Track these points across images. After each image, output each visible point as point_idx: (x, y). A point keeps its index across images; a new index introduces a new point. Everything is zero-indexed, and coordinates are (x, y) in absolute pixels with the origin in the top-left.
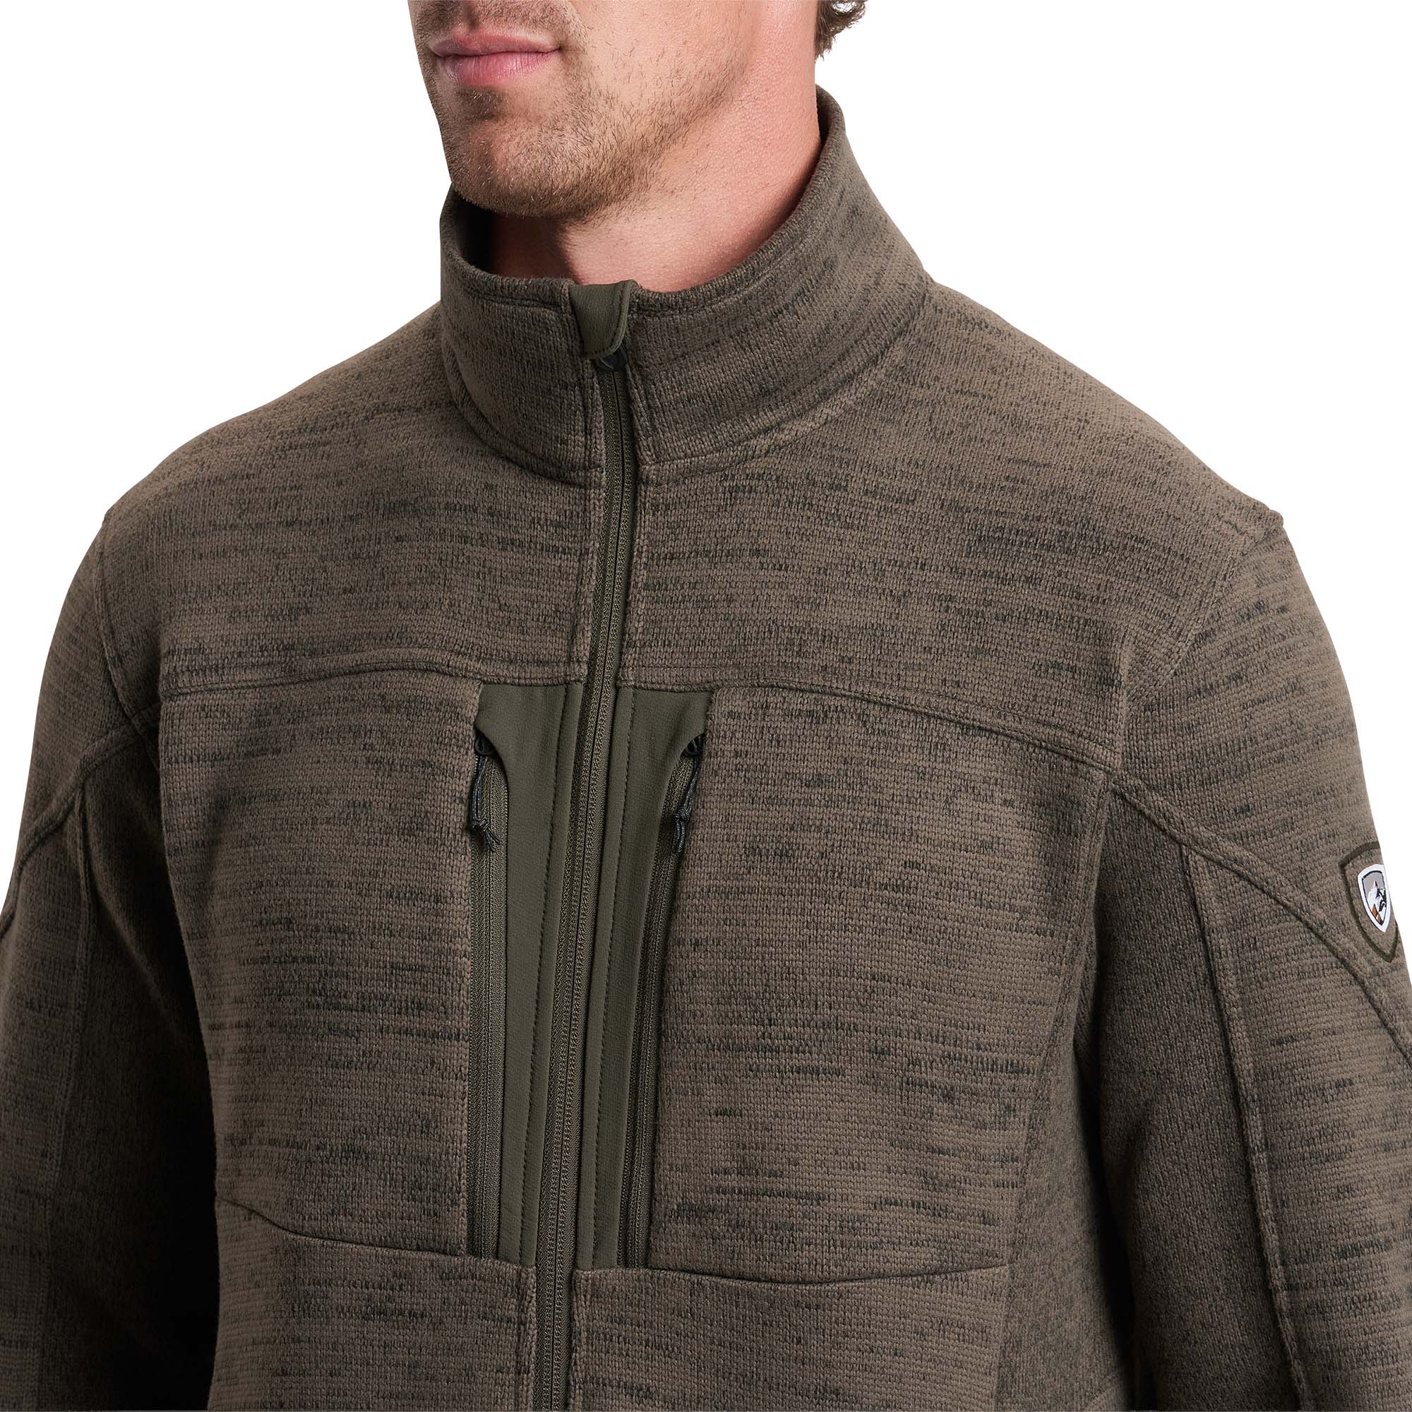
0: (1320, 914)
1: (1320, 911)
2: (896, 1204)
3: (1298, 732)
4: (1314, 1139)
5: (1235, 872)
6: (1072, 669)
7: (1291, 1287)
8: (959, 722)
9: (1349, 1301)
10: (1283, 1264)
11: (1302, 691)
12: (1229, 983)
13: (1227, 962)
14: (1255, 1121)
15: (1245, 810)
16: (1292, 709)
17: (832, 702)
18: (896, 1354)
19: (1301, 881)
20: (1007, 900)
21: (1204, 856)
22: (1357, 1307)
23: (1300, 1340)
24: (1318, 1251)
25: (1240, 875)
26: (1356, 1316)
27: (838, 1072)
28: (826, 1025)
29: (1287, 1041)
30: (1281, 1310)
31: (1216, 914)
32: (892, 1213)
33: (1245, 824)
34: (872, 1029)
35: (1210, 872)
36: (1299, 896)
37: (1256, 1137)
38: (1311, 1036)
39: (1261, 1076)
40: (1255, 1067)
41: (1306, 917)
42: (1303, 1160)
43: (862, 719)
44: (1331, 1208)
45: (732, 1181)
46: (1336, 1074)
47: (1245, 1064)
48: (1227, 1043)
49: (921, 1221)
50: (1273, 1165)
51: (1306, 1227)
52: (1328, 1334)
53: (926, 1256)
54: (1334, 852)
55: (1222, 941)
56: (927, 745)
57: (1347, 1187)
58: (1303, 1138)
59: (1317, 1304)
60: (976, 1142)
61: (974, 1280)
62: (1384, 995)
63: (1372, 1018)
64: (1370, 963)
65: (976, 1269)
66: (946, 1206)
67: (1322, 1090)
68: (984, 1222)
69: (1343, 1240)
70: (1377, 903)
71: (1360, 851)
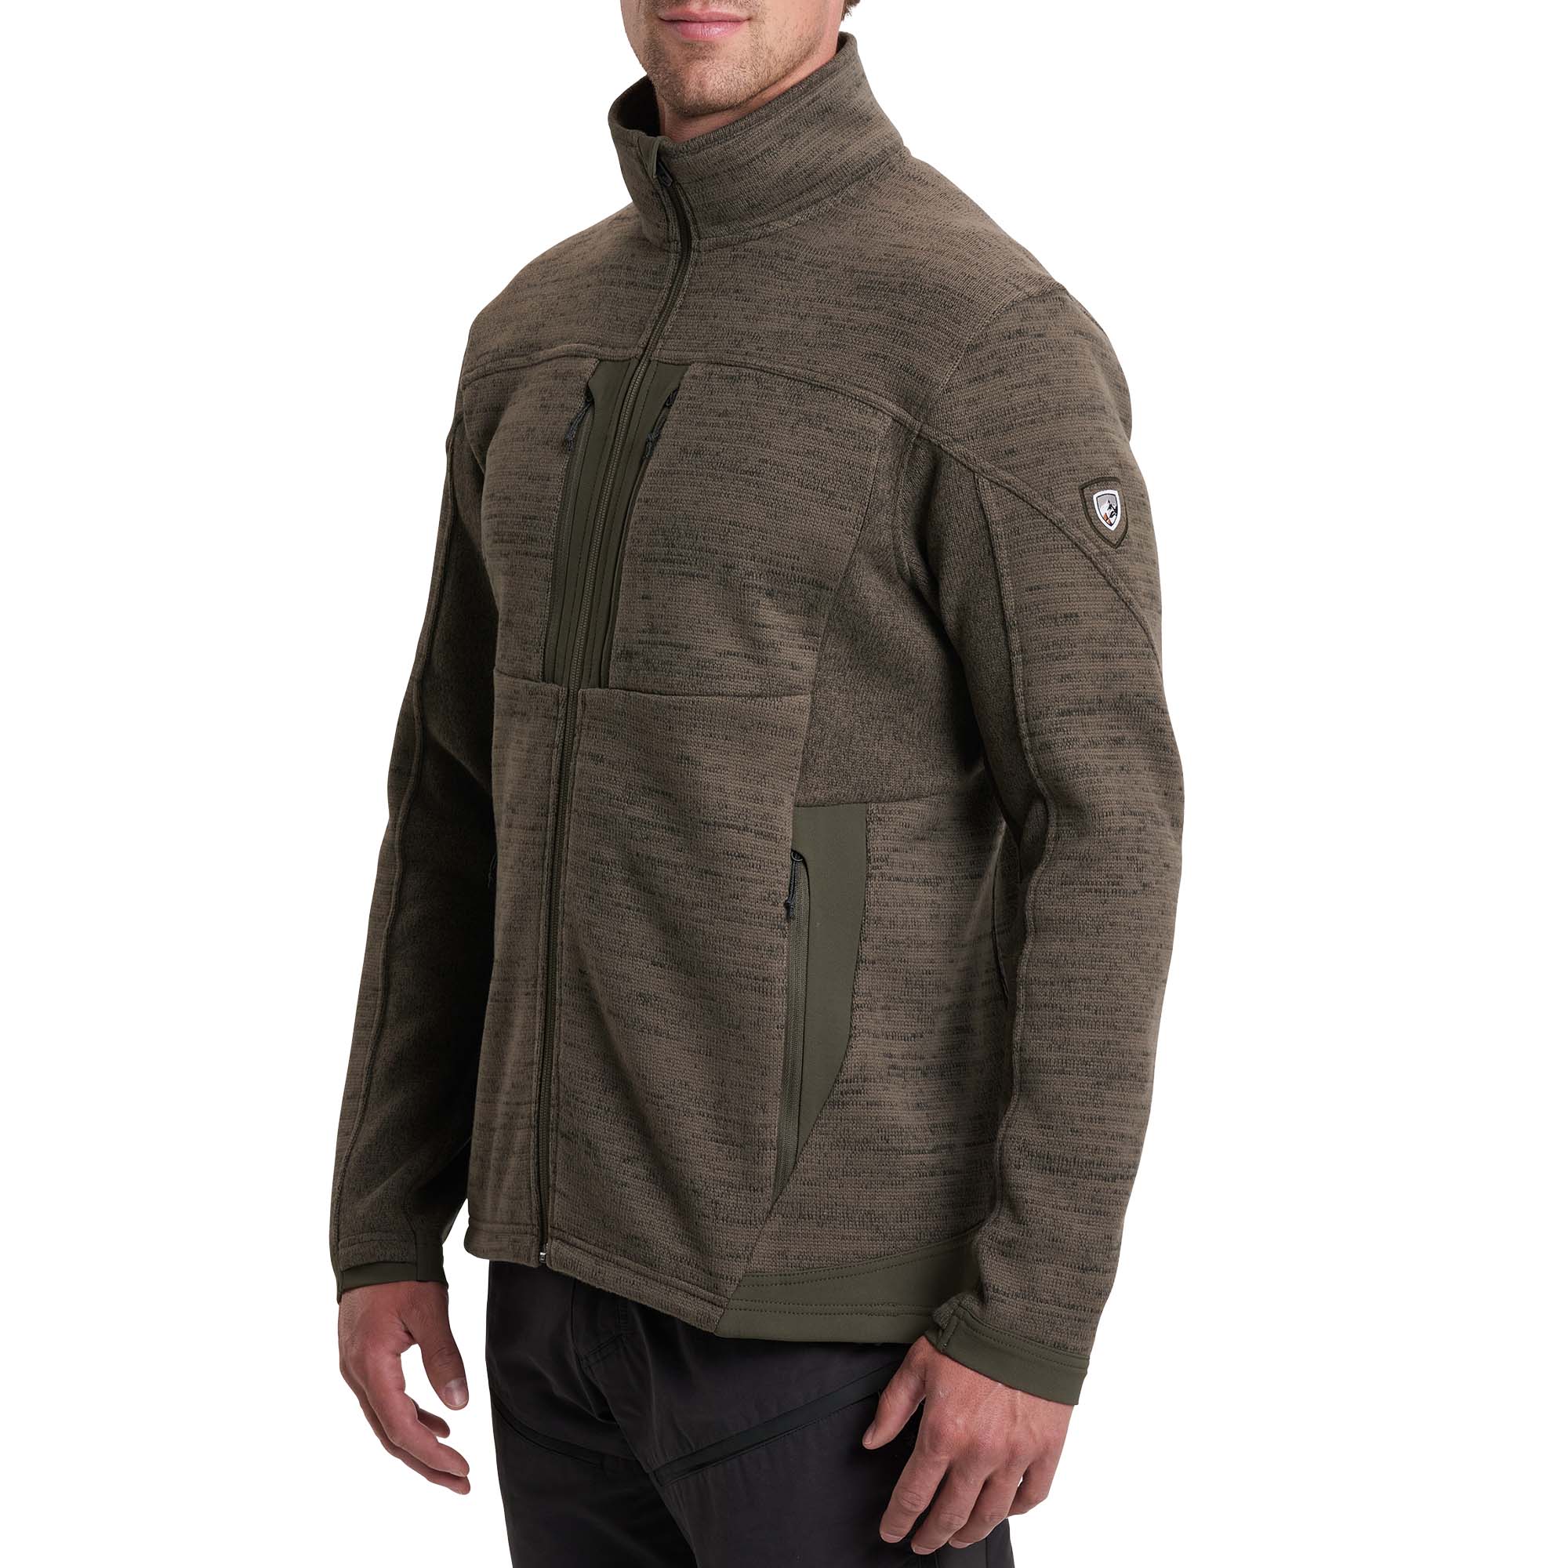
0: (1060, 515)
1: (1060, 513)
2: (734, 655)
3: (1045, 407)
5: (1006, 488)
6: (885, 357)
7: (1031, 735)
8: (810, 384)
10: (1027, 721)
11: (1048, 383)
12: (1003, 554)
13: (1001, 542)
14: (1014, 636)
15: (1012, 452)
16: (1040, 393)
17: (745, 371)
18: (726, 739)
19: (1049, 495)
20: (820, 486)
21: (987, 479)
23: (1038, 766)
24: (1047, 712)
25: (1010, 491)
27: (705, 577)
28: (700, 549)
29: (1035, 589)
30: (1026, 749)
31: (995, 514)
32: (731, 660)
33: (1013, 460)
34: (726, 553)
35: (992, 488)
36: (1046, 504)
37: (1015, 646)
38: (1050, 586)
39: (1019, 609)
40: (1016, 604)
41: (1050, 517)
42: (1043, 659)
43: (758, 380)
45: (645, 637)
46: (1066, 610)
47: (1010, 603)
48: (1000, 591)
49: (749, 666)
50: (1025, 662)
53: (749, 687)
54: (1074, 480)
55: (998, 530)
56: (789, 395)
58: (1043, 646)
60: (787, 622)
61: (786, 701)
62: (1109, 567)
63: (1099, 579)
64: (1098, 547)
65: (787, 695)
66: (767, 658)
67: (1055, 619)
68: (793, 669)
69: (1063, 706)
70: (1108, 513)
71: (1097, 481)
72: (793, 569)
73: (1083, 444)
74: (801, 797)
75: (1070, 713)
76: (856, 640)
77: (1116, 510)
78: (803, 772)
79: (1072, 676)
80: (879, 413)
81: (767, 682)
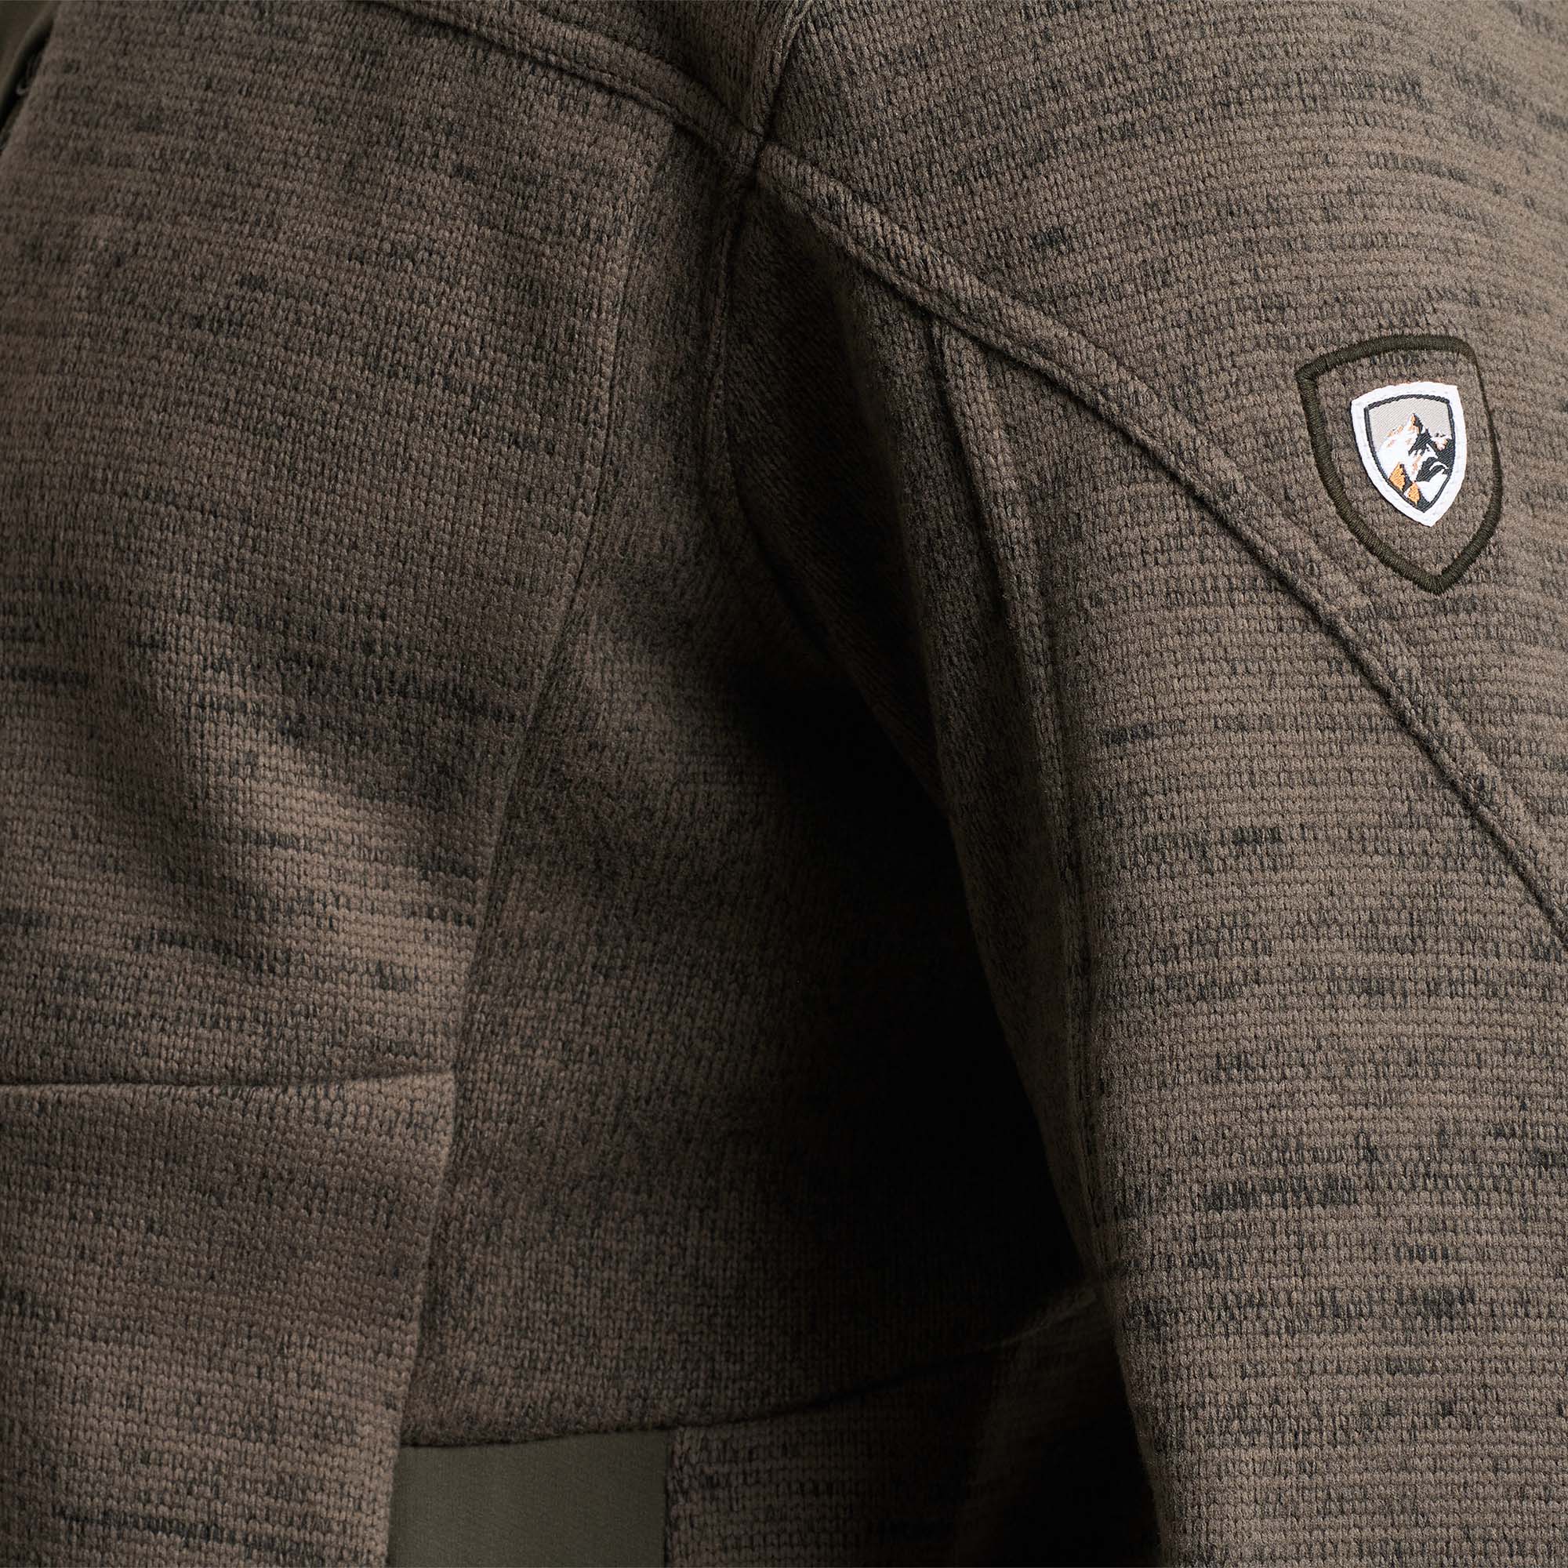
0: (1224, 467)
1: (1225, 463)
4: (1177, 950)
5: (1037, 373)
9: (1217, 1301)
12: (1030, 613)
13: (1024, 569)
21: (971, 338)
22: (1232, 1317)
24: (1163, 1189)
26: (1227, 1335)
29: (1133, 736)
31: (1001, 466)
35: (988, 373)
38: (1187, 728)
39: (1080, 811)
40: (1069, 794)
41: (1187, 474)
42: (1152, 993)
44: (1201, 1101)
46: (1240, 815)
49: (229, 979)
51: (1144, 1138)
52: (1164, 1371)
54: (1282, 343)
55: (1013, 524)
57: (1238, 1058)
58: (1154, 943)
59: (1147, 1308)
60: (361, 827)
61: (362, 1097)
62: (1406, 662)
63: (1365, 707)
64: (1365, 588)
65: (366, 1077)
66: (288, 951)
67: (1203, 846)
68: (383, 987)
69: (1218, 1171)
70: (1414, 464)
71: (1371, 349)
72: (368, 648)
73: (1318, 214)
74: (425, 1412)
75: (1244, 1197)
76: (614, 875)
77: (1447, 455)
78: (428, 1327)
79: (1253, 1061)
80: (628, 105)
81: (288, 1033)
